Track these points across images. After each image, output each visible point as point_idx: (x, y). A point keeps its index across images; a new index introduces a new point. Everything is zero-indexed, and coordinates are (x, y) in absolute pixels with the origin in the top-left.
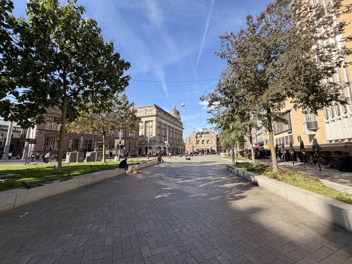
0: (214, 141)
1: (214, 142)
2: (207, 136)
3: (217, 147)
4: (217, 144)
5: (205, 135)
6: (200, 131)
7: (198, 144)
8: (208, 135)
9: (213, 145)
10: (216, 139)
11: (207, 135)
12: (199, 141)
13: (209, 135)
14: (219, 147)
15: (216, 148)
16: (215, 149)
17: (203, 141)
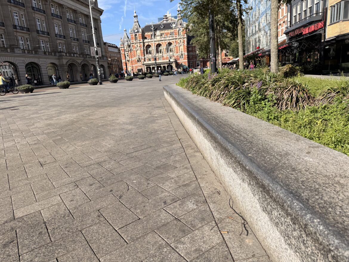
0: (182, 43)
1: (182, 47)
2: (167, 34)
3: (189, 58)
4: (188, 51)
5: (162, 32)
6: (151, 24)
7: (147, 53)
8: (169, 31)
9: (180, 54)
10: (186, 39)
11: (166, 31)
12: (149, 46)
13: (172, 31)
14: (192, 59)
15: (187, 60)
16: (184, 61)
17: (159, 45)
